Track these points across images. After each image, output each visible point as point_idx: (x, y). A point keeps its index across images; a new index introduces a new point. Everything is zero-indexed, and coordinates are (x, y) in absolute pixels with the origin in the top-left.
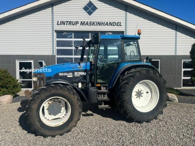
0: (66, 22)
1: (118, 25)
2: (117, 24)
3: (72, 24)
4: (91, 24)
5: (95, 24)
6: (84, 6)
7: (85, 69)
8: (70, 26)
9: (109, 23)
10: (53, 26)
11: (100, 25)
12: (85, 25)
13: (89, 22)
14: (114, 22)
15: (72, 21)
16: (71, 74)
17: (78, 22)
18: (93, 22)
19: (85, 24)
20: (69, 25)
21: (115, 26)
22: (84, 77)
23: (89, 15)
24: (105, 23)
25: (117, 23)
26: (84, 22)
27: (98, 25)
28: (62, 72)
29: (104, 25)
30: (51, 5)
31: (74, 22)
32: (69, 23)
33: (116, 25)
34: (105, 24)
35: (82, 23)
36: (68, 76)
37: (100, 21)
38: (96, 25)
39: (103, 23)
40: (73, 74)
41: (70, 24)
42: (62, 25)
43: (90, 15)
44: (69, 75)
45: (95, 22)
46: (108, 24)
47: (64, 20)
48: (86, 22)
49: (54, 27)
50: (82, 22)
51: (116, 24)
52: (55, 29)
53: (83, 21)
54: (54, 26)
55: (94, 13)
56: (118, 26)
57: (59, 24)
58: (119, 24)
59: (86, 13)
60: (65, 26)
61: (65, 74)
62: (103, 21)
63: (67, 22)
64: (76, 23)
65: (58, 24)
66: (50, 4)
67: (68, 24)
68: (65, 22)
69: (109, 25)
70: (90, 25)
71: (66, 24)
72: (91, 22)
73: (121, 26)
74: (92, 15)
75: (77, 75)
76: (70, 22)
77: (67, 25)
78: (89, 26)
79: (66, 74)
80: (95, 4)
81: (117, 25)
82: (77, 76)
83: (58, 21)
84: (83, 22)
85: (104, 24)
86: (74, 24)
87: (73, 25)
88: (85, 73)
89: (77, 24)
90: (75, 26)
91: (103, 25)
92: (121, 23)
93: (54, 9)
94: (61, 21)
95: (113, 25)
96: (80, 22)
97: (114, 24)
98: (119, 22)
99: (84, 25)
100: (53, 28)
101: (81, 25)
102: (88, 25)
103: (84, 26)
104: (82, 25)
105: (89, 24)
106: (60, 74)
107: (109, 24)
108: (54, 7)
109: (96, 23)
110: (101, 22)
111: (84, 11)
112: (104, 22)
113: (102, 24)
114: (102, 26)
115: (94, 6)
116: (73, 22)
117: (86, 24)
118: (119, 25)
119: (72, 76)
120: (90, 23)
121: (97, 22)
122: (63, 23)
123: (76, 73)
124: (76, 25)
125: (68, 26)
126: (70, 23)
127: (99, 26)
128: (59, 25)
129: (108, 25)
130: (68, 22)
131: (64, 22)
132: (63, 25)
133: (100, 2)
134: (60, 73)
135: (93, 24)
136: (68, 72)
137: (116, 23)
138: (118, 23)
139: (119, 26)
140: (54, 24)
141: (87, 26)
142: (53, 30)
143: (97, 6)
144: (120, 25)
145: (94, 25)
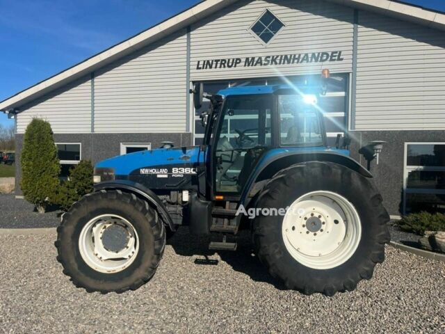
0: (214, 63)
1: (334, 58)
2: (332, 56)
3: (226, 65)
4: (269, 61)
5: (278, 61)
6: (252, 24)
7: (196, 161)
8: (222, 69)
9: (310, 55)
10: (188, 73)
11: (289, 62)
12: (255, 65)
13: (263, 59)
14: (323, 53)
15: (226, 58)
16: (165, 171)
17: (239, 59)
18: (273, 57)
19: (255, 63)
20: (220, 67)
21: (327, 62)
22: (193, 179)
23: (264, 43)
24: (302, 56)
25: (330, 54)
26: (253, 58)
27: (284, 63)
28: (146, 168)
29: (298, 62)
30: (186, 29)
31: (231, 61)
32: (221, 64)
33: (329, 59)
34: (300, 60)
35: (249, 62)
36: (159, 176)
37: (288, 53)
38: (280, 63)
39: (297, 56)
40: (170, 171)
41: (222, 66)
42: (206, 68)
43: (266, 42)
44: (161, 174)
45: (277, 56)
46: (308, 57)
47: (210, 59)
48: (256, 59)
49: (191, 75)
50: (247, 59)
51: (327, 58)
52: (192, 79)
53: (250, 56)
54: (191, 71)
55: (276, 36)
56: (334, 60)
57: (200, 66)
58: (335, 56)
59: (258, 38)
60: (213, 69)
61: (151, 171)
62: (297, 52)
63: (217, 61)
64: (236, 63)
65: (198, 68)
66: (184, 28)
67: (219, 65)
68: (213, 61)
69: (311, 61)
70: (265, 64)
71: (214, 66)
72: (269, 57)
73: (342, 59)
74: (271, 41)
75: (178, 174)
76: (222, 60)
77: (216, 67)
78: (263, 67)
79: (155, 170)
80: (278, 17)
81: (331, 60)
82: (178, 176)
83: (199, 62)
84: (250, 59)
85: (298, 59)
86: (230, 64)
87: (229, 66)
88: (194, 170)
89: (237, 65)
90: (233, 68)
91: (296, 61)
92: (340, 52)
93: (191, 36)
94: (204, 61)
95: (322, 61)
96: (243, 60)
97: (325, 58)
98: (336, 52)
99: (252, 65)
100: (188, 77)
101: (245, 66)
102: (261, 65)
103: (254, 67)
104: (249, 65)
105: (263, 62)
106: (143, 171)
107: (310, 59)
108: (191, 33)
109: (279, 58)
110: (291, 55)
111: (254, 34)
112: (300, 55)
113: (294, 58)
114: (295, 64)
115: (277, 20)
116: (229, 60)
117: (257, 62)
118: (337, 58)
119: (166, 176)
120: (266, 60)
121: (282, 56)
122: (208, 64)
123: (175, 171)
124: (235, 66)
125: (218, 69)
126: (223, 63)
127: (286, 65)
128: (200, 68)
129: (308, 62)
130: (219, 60)
131: (211, 62)
132: (208, 70)
133: (292, 8)
134: (142, 168)
135: (274, 60)
136: (159, 167)
137: (328, 55)
138: (333, 53)
139: (336, 62)
140: (191, 67)
141: (258, 66)
142: (188, 82)
143: (282, 20)
144: (339, 59)
145: (276, 63)
